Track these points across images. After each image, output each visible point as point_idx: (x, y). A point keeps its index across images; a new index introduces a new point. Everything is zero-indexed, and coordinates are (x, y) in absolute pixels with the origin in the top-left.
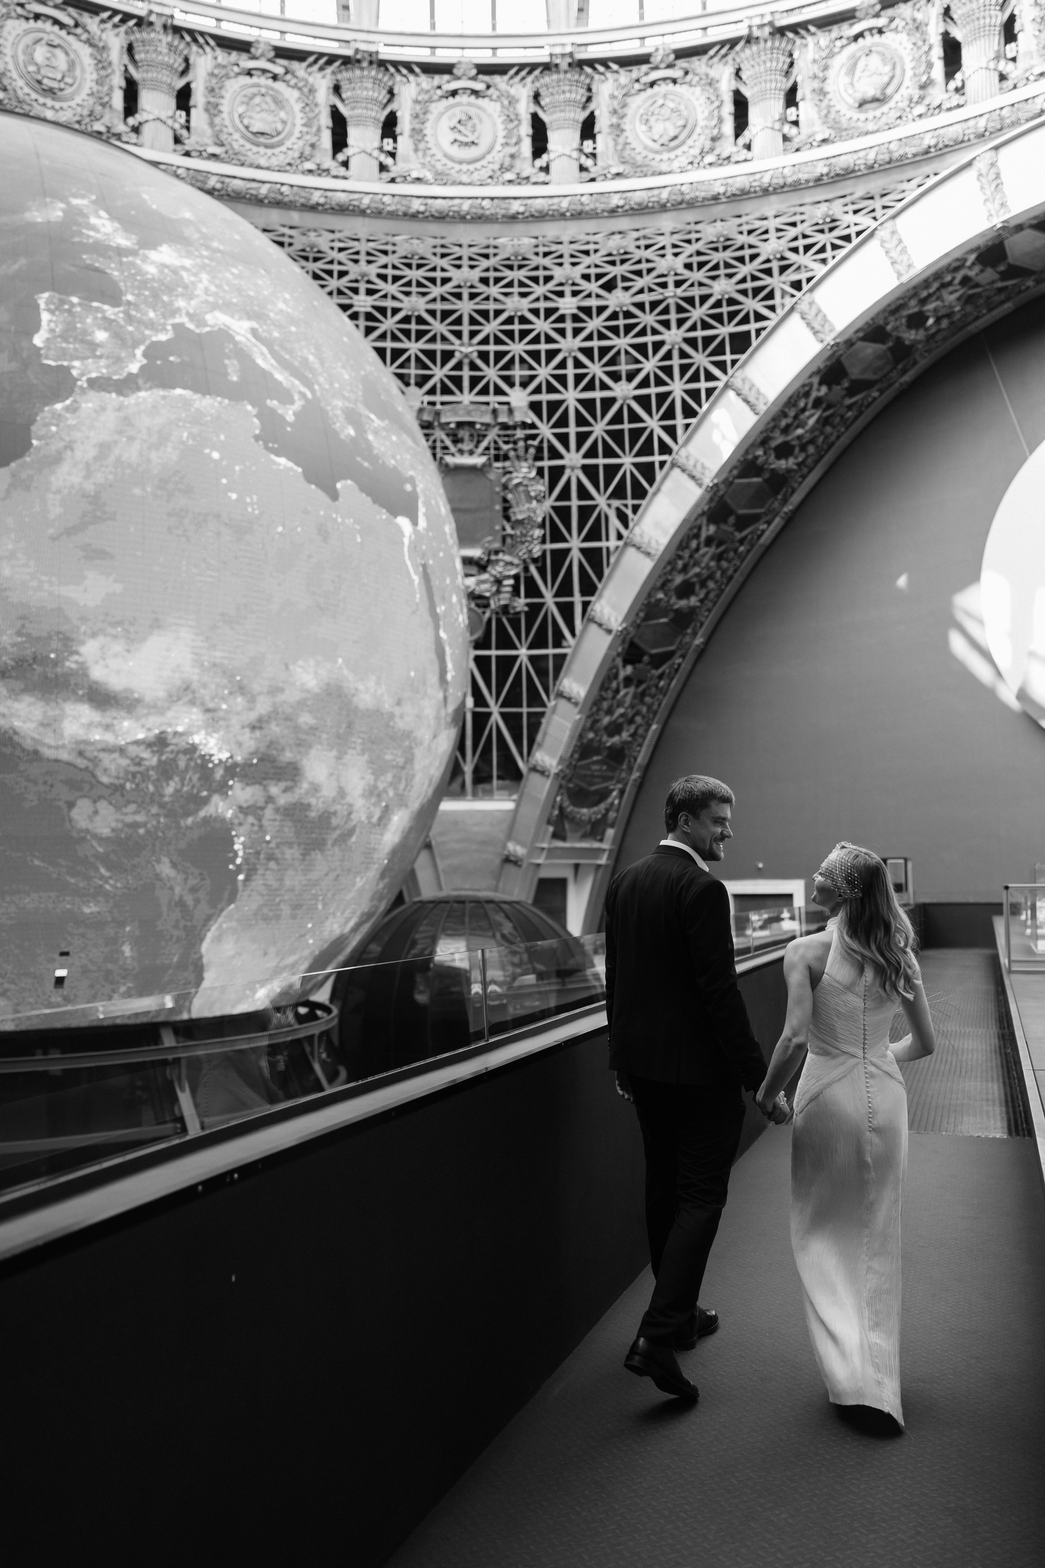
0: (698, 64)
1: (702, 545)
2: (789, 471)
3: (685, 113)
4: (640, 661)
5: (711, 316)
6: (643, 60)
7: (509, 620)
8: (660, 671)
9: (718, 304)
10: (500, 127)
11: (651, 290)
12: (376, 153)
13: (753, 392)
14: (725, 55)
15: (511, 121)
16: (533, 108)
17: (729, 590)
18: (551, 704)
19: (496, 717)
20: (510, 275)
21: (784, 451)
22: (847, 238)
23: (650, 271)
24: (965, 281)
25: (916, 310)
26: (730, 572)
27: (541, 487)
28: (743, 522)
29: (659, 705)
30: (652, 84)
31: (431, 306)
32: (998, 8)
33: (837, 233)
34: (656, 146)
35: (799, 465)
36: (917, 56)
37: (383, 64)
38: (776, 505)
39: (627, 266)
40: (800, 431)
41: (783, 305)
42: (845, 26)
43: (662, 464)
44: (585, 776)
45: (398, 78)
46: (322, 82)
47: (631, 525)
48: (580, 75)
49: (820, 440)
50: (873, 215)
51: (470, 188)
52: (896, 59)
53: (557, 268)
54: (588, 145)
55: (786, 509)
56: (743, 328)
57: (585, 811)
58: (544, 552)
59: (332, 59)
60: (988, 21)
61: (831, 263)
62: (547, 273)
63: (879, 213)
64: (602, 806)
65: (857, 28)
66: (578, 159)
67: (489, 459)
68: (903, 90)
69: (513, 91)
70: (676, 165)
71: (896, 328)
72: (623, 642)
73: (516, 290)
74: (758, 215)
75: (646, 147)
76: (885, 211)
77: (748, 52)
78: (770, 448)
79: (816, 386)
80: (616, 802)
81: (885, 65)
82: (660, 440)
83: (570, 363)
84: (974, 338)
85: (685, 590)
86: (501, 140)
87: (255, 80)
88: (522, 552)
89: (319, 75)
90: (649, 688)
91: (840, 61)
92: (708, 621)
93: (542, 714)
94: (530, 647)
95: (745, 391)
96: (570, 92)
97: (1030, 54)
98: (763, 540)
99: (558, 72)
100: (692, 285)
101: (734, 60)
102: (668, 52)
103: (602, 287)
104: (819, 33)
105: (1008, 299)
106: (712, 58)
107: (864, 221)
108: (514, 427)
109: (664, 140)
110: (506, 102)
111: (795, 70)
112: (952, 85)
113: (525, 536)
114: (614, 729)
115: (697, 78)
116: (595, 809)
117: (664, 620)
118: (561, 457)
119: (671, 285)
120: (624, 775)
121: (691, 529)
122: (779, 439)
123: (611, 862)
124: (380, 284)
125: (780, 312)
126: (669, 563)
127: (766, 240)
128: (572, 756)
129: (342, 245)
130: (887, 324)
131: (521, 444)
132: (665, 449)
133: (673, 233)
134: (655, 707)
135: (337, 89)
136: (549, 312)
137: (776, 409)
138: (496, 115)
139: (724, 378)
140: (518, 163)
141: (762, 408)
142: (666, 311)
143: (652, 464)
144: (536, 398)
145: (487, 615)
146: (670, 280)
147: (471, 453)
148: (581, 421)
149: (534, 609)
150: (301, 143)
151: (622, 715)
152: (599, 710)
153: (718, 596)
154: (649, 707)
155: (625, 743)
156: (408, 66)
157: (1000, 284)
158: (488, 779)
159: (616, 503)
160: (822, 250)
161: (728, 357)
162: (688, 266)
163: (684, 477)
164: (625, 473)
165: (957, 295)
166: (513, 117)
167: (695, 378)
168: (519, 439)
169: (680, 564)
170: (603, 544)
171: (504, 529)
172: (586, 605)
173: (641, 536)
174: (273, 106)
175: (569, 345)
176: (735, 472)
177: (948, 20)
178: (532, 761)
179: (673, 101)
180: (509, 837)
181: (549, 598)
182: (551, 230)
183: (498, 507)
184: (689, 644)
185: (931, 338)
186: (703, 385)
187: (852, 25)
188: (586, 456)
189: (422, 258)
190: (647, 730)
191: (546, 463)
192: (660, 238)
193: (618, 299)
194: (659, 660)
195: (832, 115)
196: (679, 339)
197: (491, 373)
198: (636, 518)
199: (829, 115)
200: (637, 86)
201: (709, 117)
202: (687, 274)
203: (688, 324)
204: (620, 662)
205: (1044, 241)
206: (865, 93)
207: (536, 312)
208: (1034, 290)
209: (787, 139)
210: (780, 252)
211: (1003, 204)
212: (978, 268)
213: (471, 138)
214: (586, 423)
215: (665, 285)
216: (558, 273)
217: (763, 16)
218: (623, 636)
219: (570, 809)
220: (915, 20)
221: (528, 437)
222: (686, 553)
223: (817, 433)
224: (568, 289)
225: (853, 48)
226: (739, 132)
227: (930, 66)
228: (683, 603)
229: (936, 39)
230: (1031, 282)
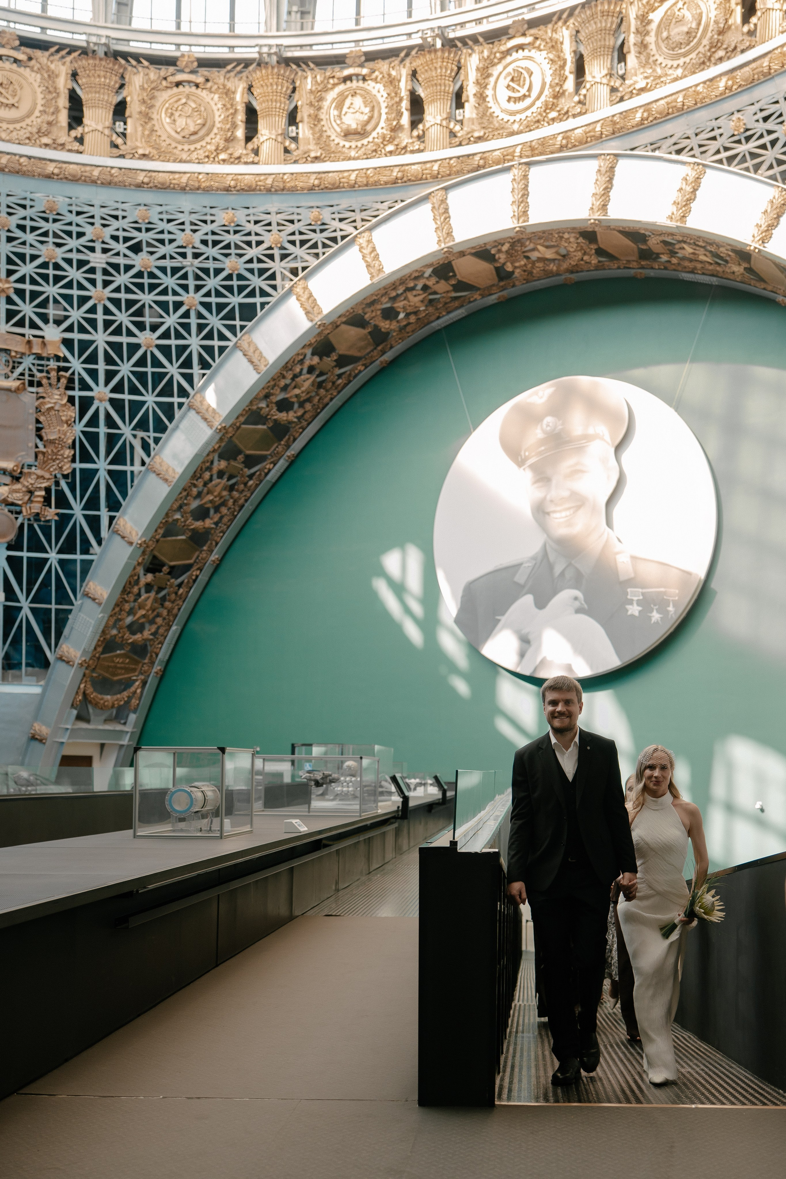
0: (218, 76)
1: (215, 477)
2: (290, 422)
3: (204, 114)
4: (160, 571)
5: (223, 287)
6: (170, 62)
7: (40, 527)
8: (180, 580)
9: (229, 277)
10: (40, 96)
11: (172, 257)
13: (257, 354)
14: (240, 72)
15: (50, 92)
16: (70, 84)
17: (241, 517)
18: (77, 603)
19: (26, 612)
20: (45, 226)
21: (284, 405)
22: (334, 240)
23: (171, 241)
24: (425, 288)
25: (388, 305)
26: (241, 501)
27: (73, 412)
28: (251, 461)
29: (179, 609)
30: (178, 84)
32: (451, 79)
33: (326, 234)
34: (179, 137)
35: (299, 418)
36: (390, 104)
38: (280, 449)
39: (151, 235)
40: (297, 391)
41: (283, 287)
42: (337, 68)
43: (180, 405)
44: (109, 667)
47: (152, 453)
48: (114, 64)
49: (315, 399)
50: (354, 224)
51: (9, 144)
52: (375, 104)
53: (89, 226)
54: (120, 126)
55: (288, 453)
56: (250, 300)
57: (109, 697)
58: (74, 470)
60: (443, 88)
61: (322, 258)
62: (80, 229)
63: (359, 224)
64: (125, 694)
65: (346, 72)
66: (110, 136)
67: (24, 384)
68: (379, 130)
69: (52, 66)
70: (194, 156)
71: (372, 318)
72: (144, 553)
73: (50, 239)
74: (262, 209)
75: (169, 137)
76: (364, 223)
77: (258, 73)
78: (272, 403)
79: (309, 355)
80: (139, 691)
81: (366, 106)
82: (179, 385)
83: (100, 309)
84: (436, 333)
85: (202, 513)
86: (39, 108)
88: (53, 468)
90: (169, 594)
91: (331, 95)
92: (223, 540)
93: (70, 611)
94: (60, 552)
95: (250, 353)
96: (105, 77)
97: (471, 120)
98: (269, 477)
99: (94, 58)
100: (207, 258)
101: (247, 77)
102: (193, 59)
103: (128, 248)
105: (462, 306)
106: (229, 72)
107: (349, 229)
108: (48, 359)
109: (186, 133)
110: (46, 75)
111: (296, 96)
112: (415, 133)
113: (56, 454)
114: (135, 628)
115: (216, 87)
116: (118, 696)
117: (183, 537)
118: (90, 389)
119: (189, 256)
120: (146, 668)
121: (203, 462)
122: (279, 396)
123: (133, 743)
125: (280, 292)
126: (184, 489)
127: (269, 231)
128: (95, 649)
130: (364, 313)
131: (53, 374)
132: (183, 393)
133: (191, 213)
134: (175, 611)
136: (81, 263)
137: (275, 371)
138: (36, 85)
139: (234, 339)
140: (54, 129)
141: (263, 369)
142: (185, 277)
143: (172, 404)
144: (68, 335)
145: (20, 520)
146: (189, 252)
147: (6, 377)
148: (109, 360)
149: (63, 520)
151: (144, 616)
152: (121, 610)
153: (231, 521)
154: (169, 612)
155: (146, 640)
157: (454, 294)
158: (17, 666)
159: (141, 434)
160: (315, 246)
161: (238, 323)
162: (204, 242)
163: (197, 419)
164: (148, 408)
165: (421, 298)
166: (51, 89)
167: (209, 336)
168: (52, 369)
169: (195, 491)
170: (128, 468)
171: (37, 446)
172: (112, 519)
173: (161, 464)
175: (99, 294)
176: (242, 419)
177: (415, 80)
178: (59, 652)
179: (194, 101)
180: (36, 718)
181: (78, 511)
182: (83, 193)
183: (32, 427)
184: (205, 559)
185: (402, 329)
186: (216, 343)
187: (342, 69)
188: (113, 391)
190: (168, 630)
191: (77, 393)
192: (181, 215)
193: (141, 261)
194: (174, 572)
195: (323, 139)
196: (197, 302)
197: (27, 309)
198: (157, 448)
199: (321, 138)
200: (164, 83)
201: (225, 121)
202: (203, 248)
203: (204, 291)
204: (141, 571)
205: (484, 267)
206: (349, 125)
207: (69, 261)
208: (480, 301)
209: (286, 151)
210: (281, 243)
211: (449, 234)
212: (434, 280)
213: (11, 101)
214: (113, 363)
215: (184, 255)
216: (89, 231)
217: (270, 46)
218: (144, 547)
219: (94, 696)
220: (389, 75)
221: (59, 369)
222: (200, 483)
223: (313, 394)
224: (98, 246)
225: (342, 87)
226: (248, 139)
227: (400, 114)
228: (198, 524)
229: (404, 93)
230: (477, 296)
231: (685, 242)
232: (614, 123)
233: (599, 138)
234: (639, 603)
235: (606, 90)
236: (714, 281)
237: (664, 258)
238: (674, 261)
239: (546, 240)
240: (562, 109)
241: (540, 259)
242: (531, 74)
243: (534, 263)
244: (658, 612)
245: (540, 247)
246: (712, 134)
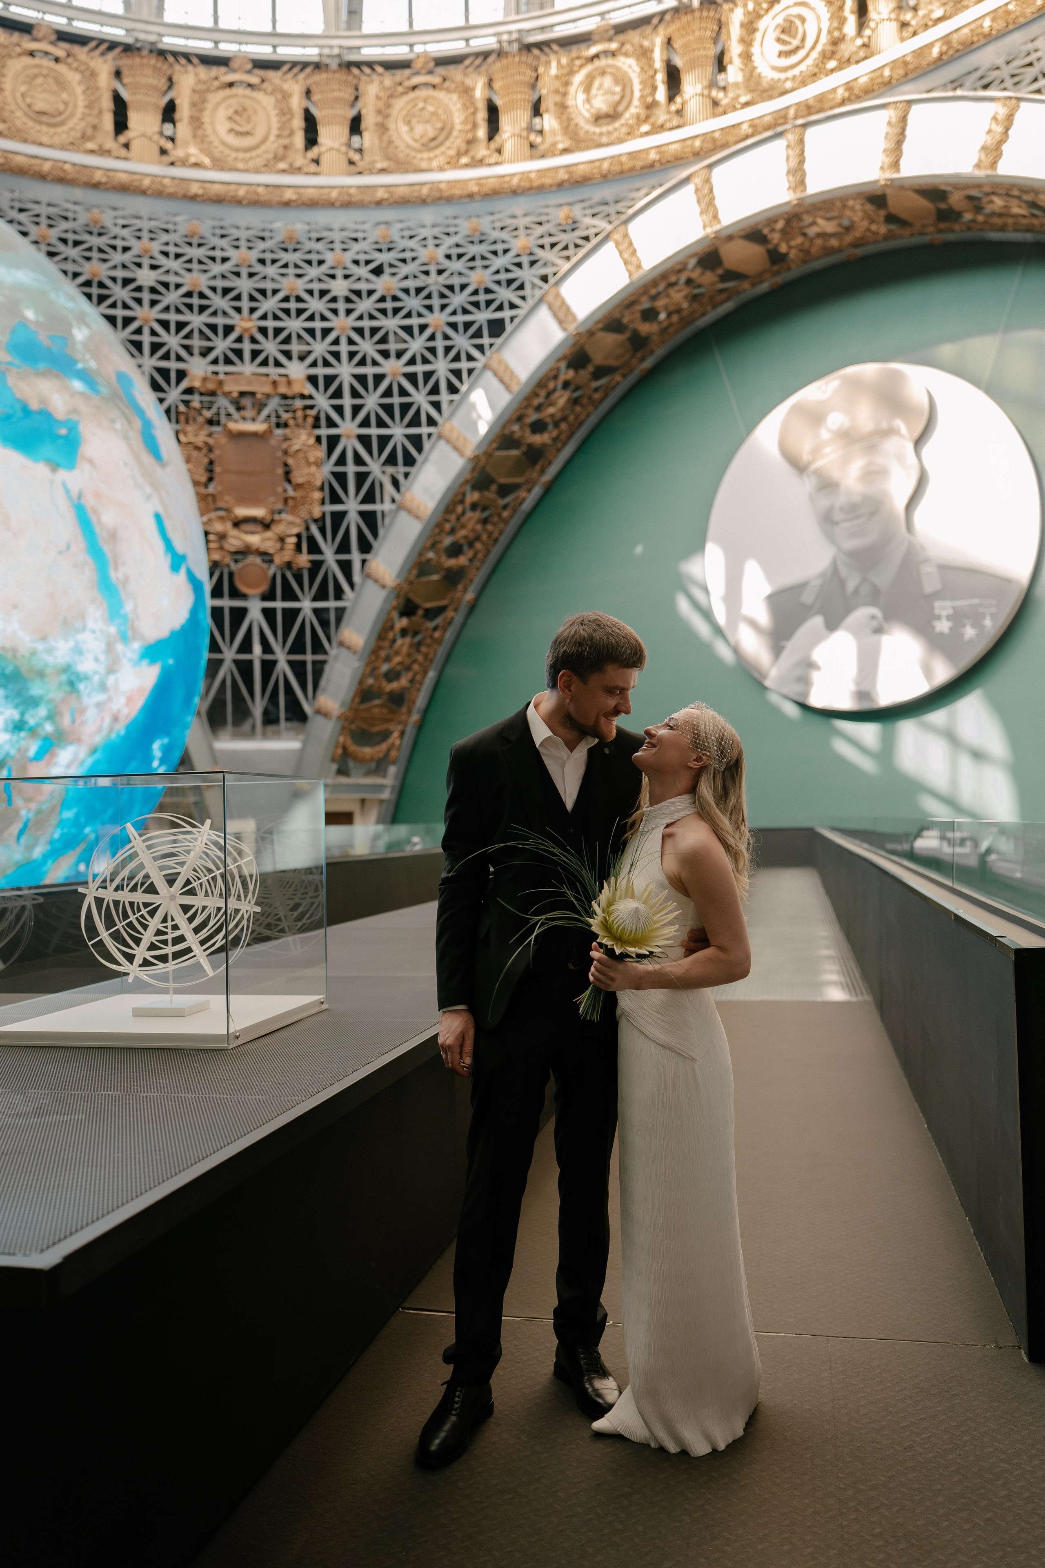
0: (456, 73)
1: (468, 510)
2: (544, 445)
3: (443, 117)
4: (415, 614)
5: (469, 303)
6: (403, 65)
7: (293, 575)
8: (434, 623)
9: (476, 292)
10: (274, 119)
11: (415, 277)
12: (156, 137)
13: (508, 373)
14: (479, 66)
15: (284, 114)
16: (305, 103)
17: (496, 551)
18: (333, 652)
19: (283, 666)
20: (285, 257)
21: (538, 427)
22: (587, 239)
23: (413, 259)
24: (689, 282)
25: (648, 305)
26: (495, 535)
27: (320, 452)
28: (505, 490)
29: (435, 654)
30: (414, 88)
31: (213, 283)
32: (711, 42)
33: (578, 233)
34: (417, 145)
35: (553, 439)
36: (644, 79)
37: (162, 53)
38: (535, 475)
39: (393, 254)
40: (552, 410)
41: (533, 296)
42: (584, 47)
43: (429, 435)
44: (367, 718)
45: (177, 67)
46: (103, 67)
47: (402, 489)
48: (348, 76)
49: (571, 418)
50: (608, 219)
51: (245, 175)
52: (626, 81)
53: (329, 252)
54: (356, 139)
55: (544, 479)
56: (498, 315)
57: (367, 750)
58: (324, 513)
59: (113, 45)
60: (704, 52)
61: (574, 260)
62: (320, 257)
63: (613, 217)
64: (384, 746)
65: (593, 50)
66: (346, 154)
67: (270, 427)
68: (631, 109)
69: (286, 86)
70: (435, 164)
71: (631, 321)
72: (398, 596)
73: (291, 271)
74: (509, 212)
75: (408, 146)
76: (618, 216)
77: (498, 65)
78: (525, 424)
79: (563, 370)
80: (397, 742)
81: (616, 85)
82: (427, 414)
83: (343, 341)
85: (455, 550)
86: (275, 132)
87: (36, 61)
88: (303, 513)
89: (100, 60)
90: (424, 638)
91: (578, 78)
92: (478, 579)
93: (326, 662)
94: (315, 599)
95: (501, 371)
96: (340, 90)
97: (736, 85)
98: (524, 507)
99: (328, 72)
100: (452, 274)
101: (487, 71)
102: (429, 59)
103: (370, 271)
104: (561, 51)
105: (728, 299)
106: (467, 67)
107: (601, 224)
108: (293, 398)
109: (425, 140)
110: (279, 96)
111: (540, 83)
112: (673, 108)
113: (306, 498)
114: (392, 676)
115: (454, 85)
116: (377, 748)
117: (436, 577)
118: (337, 426)
119: (433, 273)
120: (403, 717)
121: (456, 495)
122: (533, 417)
123: (394, 797)
124: (162, 260)
125: (531, 302)
126: (437, 525)
127: (517, 237)
128: (353, 700)
129: (125, 222)
130: (623, 316)
131: (300, 414)
132: (431, 422)
133: (433, 226)
134: (431, 656)
135: (118, 74)
136: (323, 293)
137: (528, 390)
138: (270, 107)
139: (483, 359)
140: (291, 153)
141: (516, 388)
142: (429, 296)
143: (420, 435)
144: (313, 371)
145: (271, 572)
146: (433, 269)
147: (254, 420)
148: (355, 394)
149: (316, 566)
150: (83, 124)
151: (400, 663)
152: (377, 658)
153: (486, 556)
154: (426, 656)
155: (404, 689)
156: (187, 56)
157: (720, 286)
158: (276, 721)
159: (390, 470)
160: (566, 248)
161: (486, 340)
162: (448, 257)
163: (448, 449)
164: (396, 443)
165: (683, 293)
166: (286, 110)
167: (457, 358)
168: (298, 409)
169: (448, 527)
170: (378, 507)
171: (285, 491)
172: (364, 562)
173: (412, 500)
174: (55, 88)
175: (342, 324)
176: (496, 445)
177: (671, 49)
178: (316, 705)
179: (432, 105)
181: (329, 556)
182: (322, 217)
183: (280, 471)
184: (460, 600)
185: (664, 331)
186: (464, 365)
187: (588, 47)
188: (360, 426)
189: (202, 238)
190: (425, 676)
191: (324, 432)
192: (423, 230)
193: (384, 284)
194: (431, 614)
195: (572, 127)
196: (443, 323)
197: (271, 347)
198: (407, 483)
199: (569, 127)
200: (400, 89)
201: (465, 122)
202: (446, 263)
203: (449, 310)
204: (395, 615)
205: (755, 250)
206: (599, 109)
207: (310, 292)
208: (749, 291)
209: (532, 146)
210: (530, 248)
211: (715, 217)
212: (699, 271)
213: (246, 128)
214: (359, 396)
215: (427, 273)
216: (329, 257)
217: (510, 33)
218: (397, 591)
219: (353, 748)
220: (641, 46)
221: (306, 407)
222: (453, 518)
223: (568, 412)
224: (339, 273)
225: (589, 68)
226: (491, 137)
227: (655, 88)
228: (452, 562)
229: (658, 64)
230: (746, 285)
231: (993, 193)
232: (906, 63)
233: (888, 85)
234: (949, 618)
235: (894, 26)
236: (1029, 237)
237: (968, 216)
238: (980, 218)
239: (828, 210)
240: (842, 56)
241: (820, 235)
242: (803, 20)
243: (812, 240)
244: (973, 626)
245: (821, 221)
246: (1028, 60)
